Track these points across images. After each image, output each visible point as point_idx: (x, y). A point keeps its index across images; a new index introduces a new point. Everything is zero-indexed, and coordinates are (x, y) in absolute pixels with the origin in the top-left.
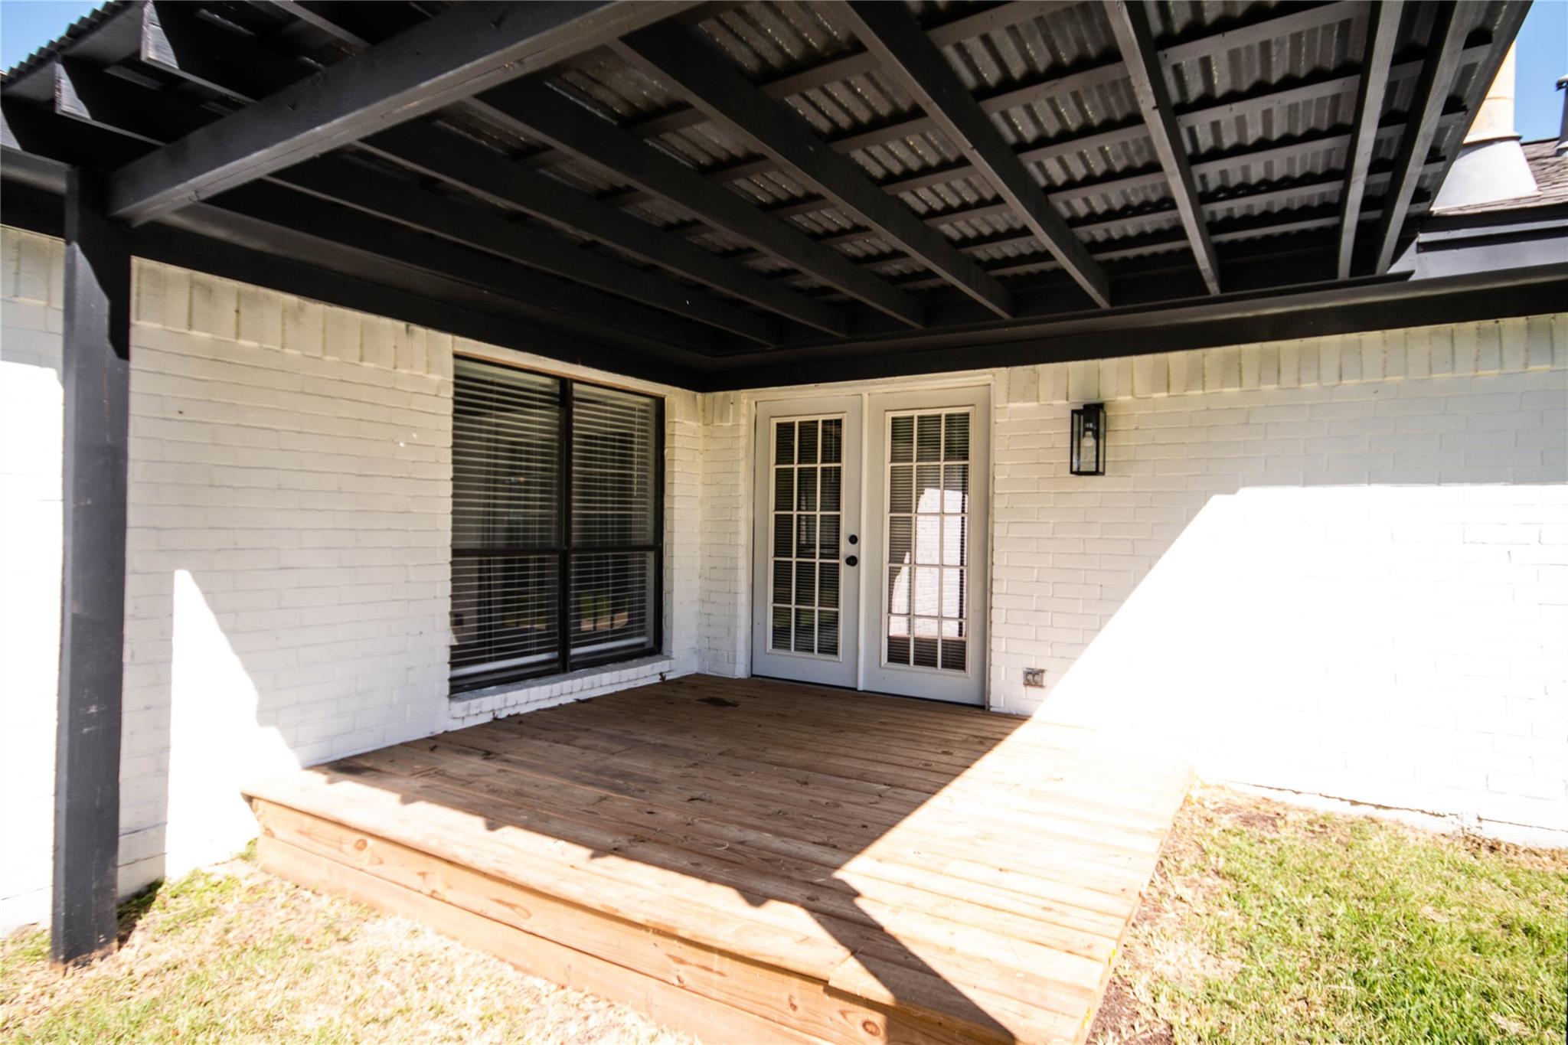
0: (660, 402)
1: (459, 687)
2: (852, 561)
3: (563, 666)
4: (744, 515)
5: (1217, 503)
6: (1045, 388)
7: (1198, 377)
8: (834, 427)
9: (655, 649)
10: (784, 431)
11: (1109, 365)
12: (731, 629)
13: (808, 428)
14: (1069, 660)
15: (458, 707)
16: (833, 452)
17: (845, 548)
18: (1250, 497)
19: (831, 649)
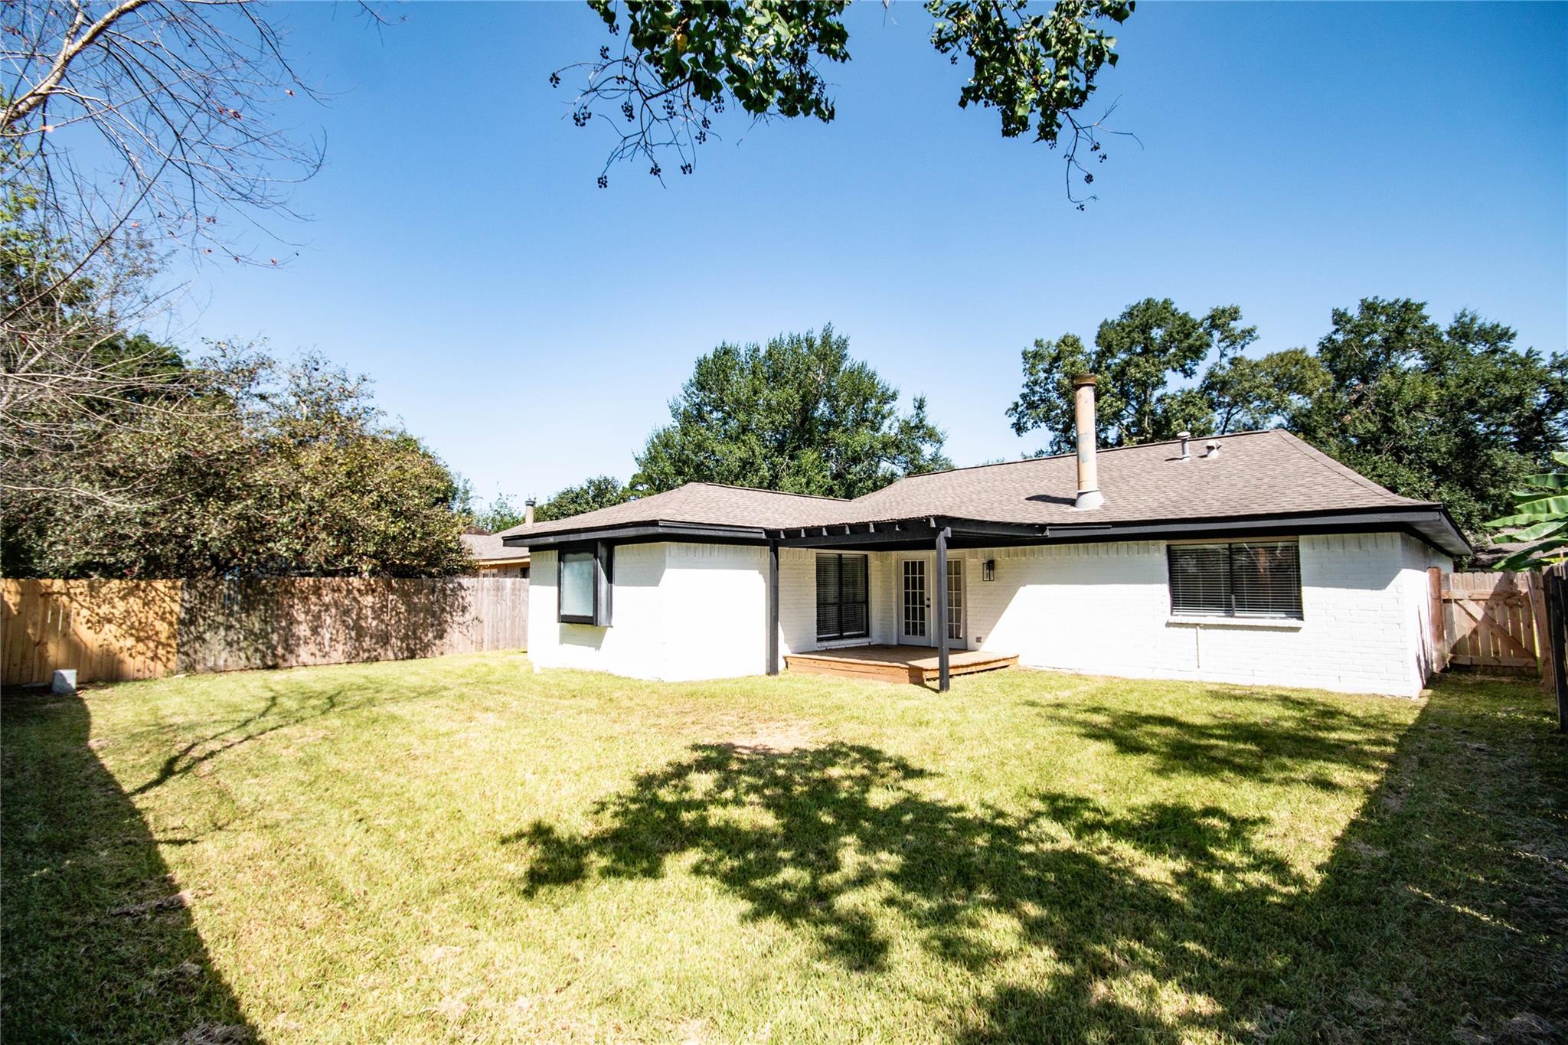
0: (866, 556)
1: (819, 640)
2: (929, 606)
3: (841, 637)
4: (894, 591)
5: (1022, 589)
6: (979, 556)
7: (1016, 554)
8: (922, 564)
9: (867, 635)
10: (906, 564)
11: (995, 549)
12: (891, 629)
13: (914, 563)
14: (988, 634)
15: (819, 644)
16: (922, 572)
17: (926, 602)
18: (1029, 587)
19: (922, 633)
